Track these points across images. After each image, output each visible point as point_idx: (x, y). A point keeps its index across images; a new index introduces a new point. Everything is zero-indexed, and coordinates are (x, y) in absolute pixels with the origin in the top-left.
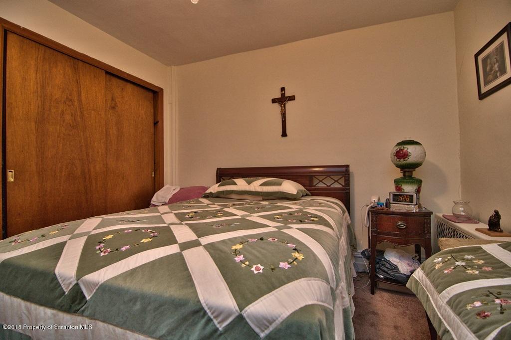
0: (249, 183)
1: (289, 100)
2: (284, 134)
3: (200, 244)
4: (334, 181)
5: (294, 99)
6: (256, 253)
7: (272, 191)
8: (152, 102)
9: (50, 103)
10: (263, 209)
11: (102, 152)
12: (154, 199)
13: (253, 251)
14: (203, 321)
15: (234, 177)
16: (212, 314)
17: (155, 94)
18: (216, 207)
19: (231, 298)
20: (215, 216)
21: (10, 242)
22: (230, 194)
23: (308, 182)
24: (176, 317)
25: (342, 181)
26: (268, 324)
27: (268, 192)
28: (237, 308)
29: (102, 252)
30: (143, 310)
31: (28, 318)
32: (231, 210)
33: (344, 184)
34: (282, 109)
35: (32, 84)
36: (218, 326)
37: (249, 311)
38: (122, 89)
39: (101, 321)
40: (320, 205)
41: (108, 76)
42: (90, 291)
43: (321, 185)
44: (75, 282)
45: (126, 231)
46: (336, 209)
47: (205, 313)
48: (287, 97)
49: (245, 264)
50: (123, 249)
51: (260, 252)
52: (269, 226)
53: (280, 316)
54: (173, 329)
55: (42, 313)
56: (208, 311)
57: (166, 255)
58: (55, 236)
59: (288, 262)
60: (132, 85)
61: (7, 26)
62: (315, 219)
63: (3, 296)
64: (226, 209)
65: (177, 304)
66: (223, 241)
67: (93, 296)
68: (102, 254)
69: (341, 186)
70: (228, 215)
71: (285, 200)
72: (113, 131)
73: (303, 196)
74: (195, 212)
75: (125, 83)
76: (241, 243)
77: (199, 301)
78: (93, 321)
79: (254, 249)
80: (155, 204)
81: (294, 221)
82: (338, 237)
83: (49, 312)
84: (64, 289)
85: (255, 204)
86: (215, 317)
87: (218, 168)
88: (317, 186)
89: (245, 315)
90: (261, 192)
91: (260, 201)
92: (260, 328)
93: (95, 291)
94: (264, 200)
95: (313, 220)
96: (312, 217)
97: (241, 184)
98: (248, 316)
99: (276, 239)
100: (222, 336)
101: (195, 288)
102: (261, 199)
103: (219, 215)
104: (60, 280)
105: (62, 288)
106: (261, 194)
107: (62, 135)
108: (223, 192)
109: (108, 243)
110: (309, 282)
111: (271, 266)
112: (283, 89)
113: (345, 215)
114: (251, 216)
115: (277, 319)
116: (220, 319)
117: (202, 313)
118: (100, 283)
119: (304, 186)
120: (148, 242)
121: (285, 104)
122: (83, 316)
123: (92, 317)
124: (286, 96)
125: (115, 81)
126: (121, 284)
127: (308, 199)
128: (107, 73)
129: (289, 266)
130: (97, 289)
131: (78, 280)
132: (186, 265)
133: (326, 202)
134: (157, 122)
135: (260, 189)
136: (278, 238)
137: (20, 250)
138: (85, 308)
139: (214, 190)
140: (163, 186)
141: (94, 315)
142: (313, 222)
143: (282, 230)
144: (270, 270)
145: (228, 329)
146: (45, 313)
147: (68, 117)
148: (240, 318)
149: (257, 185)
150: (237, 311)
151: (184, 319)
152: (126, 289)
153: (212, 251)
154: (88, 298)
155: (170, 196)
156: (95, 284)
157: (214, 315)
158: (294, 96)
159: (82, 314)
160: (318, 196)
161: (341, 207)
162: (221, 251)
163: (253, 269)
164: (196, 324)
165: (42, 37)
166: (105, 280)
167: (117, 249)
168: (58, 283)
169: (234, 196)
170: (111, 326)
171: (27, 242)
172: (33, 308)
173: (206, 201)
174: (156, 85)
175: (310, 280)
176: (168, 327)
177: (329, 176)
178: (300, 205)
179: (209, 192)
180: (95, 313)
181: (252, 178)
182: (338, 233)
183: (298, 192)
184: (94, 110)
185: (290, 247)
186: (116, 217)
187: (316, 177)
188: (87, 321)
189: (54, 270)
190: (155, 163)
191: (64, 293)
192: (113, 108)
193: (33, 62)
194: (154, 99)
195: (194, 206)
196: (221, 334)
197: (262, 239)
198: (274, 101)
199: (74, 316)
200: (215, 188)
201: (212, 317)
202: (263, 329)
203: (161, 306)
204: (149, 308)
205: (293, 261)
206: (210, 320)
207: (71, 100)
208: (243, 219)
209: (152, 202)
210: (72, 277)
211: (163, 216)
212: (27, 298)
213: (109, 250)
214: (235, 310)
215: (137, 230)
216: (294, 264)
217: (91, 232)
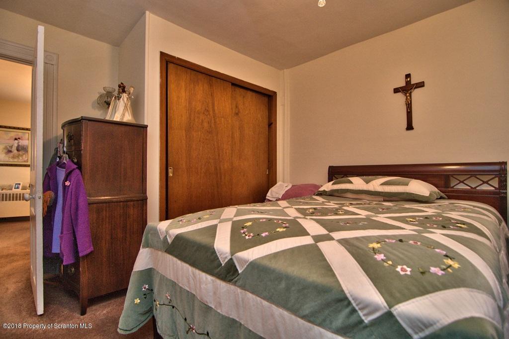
0: (367, 182)
1: (416, 88)
2: (410, 127)
3: (332, 239)
4: (482, 182)
5: (423, 86)
6: (397, 253)
7: (396, 191)
8: (267, 106)
9: (195, 114)
10: (388, 210)
11: (229, 153)
12: (269, 194)
13: (394, 251)
14: (348, 310)
15: (348, 176)
16: (357, 305)
17: (268, 98)
18: (332, 204)
19: (377, 293)
20: (336, 214)
21: (179, 221)
22: (346, 192)
23: (443, 182)
24: (319, 302)
25: (495, 183)
26: (423, 328)
27: (391, 193)
28: (385, 304)
29: (246, 235)
30: (288, 289)
31: (194, 280)
32: (351, 209)
33: (497, 186)
34: (406, 99)
35: (183, 101)
36: (363, 318)
37: (399, 309)
38: (244, 97)
39: (250, 292)
40: (465, 209)
41: (233, 87)
42: (242, 266)
43: (462, 187)
44: (230, 257)
45: (261, 220)
46: (490, 218)
47: (349, 303)
48: (414, 85)
49: (388, 263)
50: (263, 235)
51: (403, 254)
52: (404, 229)
53: (438, 321)
54: (316, 312)
55: (204, 279)
56: (352, 302)
57: (302, 244)
58: (208, 219)
59: (440, 268)
60: (251, 92)
61: (167, 58)
62: (463, 226)
63: (176, 261)
64: (345, 208)
65: (321, 290)
66: (357, 238)
67: (244, 270)
68: (247, 237)
69: (494, 189)
70: (350, 214)
71: (414, 203)
72: (237, 135)
73: (437, 199)
74: (315, 209)
75: (245, 91)
76: (378, 243)
77: (343, 291)
78: (243, 291)
79: (394, 249)
80: (271, 199)
81: (435, 226)
82: (497, 251)
83: (210, 278)
84: (221, 261)
85: (376, 204)
86: (360, 309)
87: (330, 167)
88: (454, 188)
89: (395, 313)
90: (382, 192)
91: (380, 201)
92: (413, 330)
93: (245, 266)
94: (385, 201)
95: (460, 227)
96: (458, 223)
97: (357, 183)
98: (399, 315)
99: (419, 243)
100: (368, 329)
101: (336, 278)
102: (383, 200)
103: (341, 213)
104: (218, 254)
105: (220, 261)
106: (381, 194)
107: (202, 139)
108: (337, 191)
109: (250, 229)
110: (472, 293)
111: (420, 269)
112: (408, 76)
113: (502, 225)
114: (377, 216)
115: (435, 324)
116: (365, 312)
117: (346, 303)
118: (250, 261)
119: (437, 187)
120: (282, 232)
121: (411, 92)
122: (236, 286)
123: (243, 287)
124: (412, 83)
125: (238, 90)
126: (266, 263)
127: (446, 202)
128: (233, 84)
129: (443, 272)
130: (248, 265)
131: (232, 256)
132: (324, 256)
133: (472, 207)
134: (272, 124)
135: (380, 189)
136: (421, 242)
137: (187, 228)
138: (238, 279)
139: (327, 188)
140: (276, 183)
141: (244, 287)
142: (461, 229)
143: (422, 234)
144: (419, 274)
145: (374, 323)
146: (206, 278)
147: (206, 125)
148: (389, 315)
149: (377, 184)
150: (385, 307)
151: (328, 305)
152: (272, 269)
153: (348, 247)
154: (240, 272)
155: (283, 192)
156: (246, 261)
157: (360, 306)
158: (423, 82)
159: (235, 284)
160: (459, 199)
161: (496, 214)
162: (358, 247)
163: (399, 269)
164: (340, 311)
165: (189, 62)
166: (254, 259)
167: (258, 235)
168: (217, 256)
169: (349, 195)
170: (259, 299)
171: (189, 223)
172: (197, 273)
173: (320, 199)
174: (271, 90)
175: (472, 291)
176: (312, 309)
177: (475, 176)
178: (436, 209)
179: (322, 190)
180: (245, 284)
181: (370, 177)
182: (496, 245)
183: (430, 194)
184: (223, 117)
185: (439, 253)
186: (246, 208)
187: (454, 176)
188: (239, 290)
189: (214, 245)
190: (269, 162)
191: (221, 264)
192: (237, 114)
193: (183, 84)
194: (268, 102)
195: (311, 203)
196: (366, 327)
197: (401, 241)
198: (396, 91)
199: (228, 285)
200: (328, 187)
201: (357, 308)
202: (417, 331)
203: (304, 289)
204: (293, 289)
205: (447, 268)
206: (354, 311)
207: (208, 111)
208: (368, 219)
209: (267, 197)
210: (227, 253)
211: (285, 210)
212: (193, 264)
213: (252, 234)
214: (383, 306)
215: (270, 220)
216: (449, 272)
217: (233, 218)
